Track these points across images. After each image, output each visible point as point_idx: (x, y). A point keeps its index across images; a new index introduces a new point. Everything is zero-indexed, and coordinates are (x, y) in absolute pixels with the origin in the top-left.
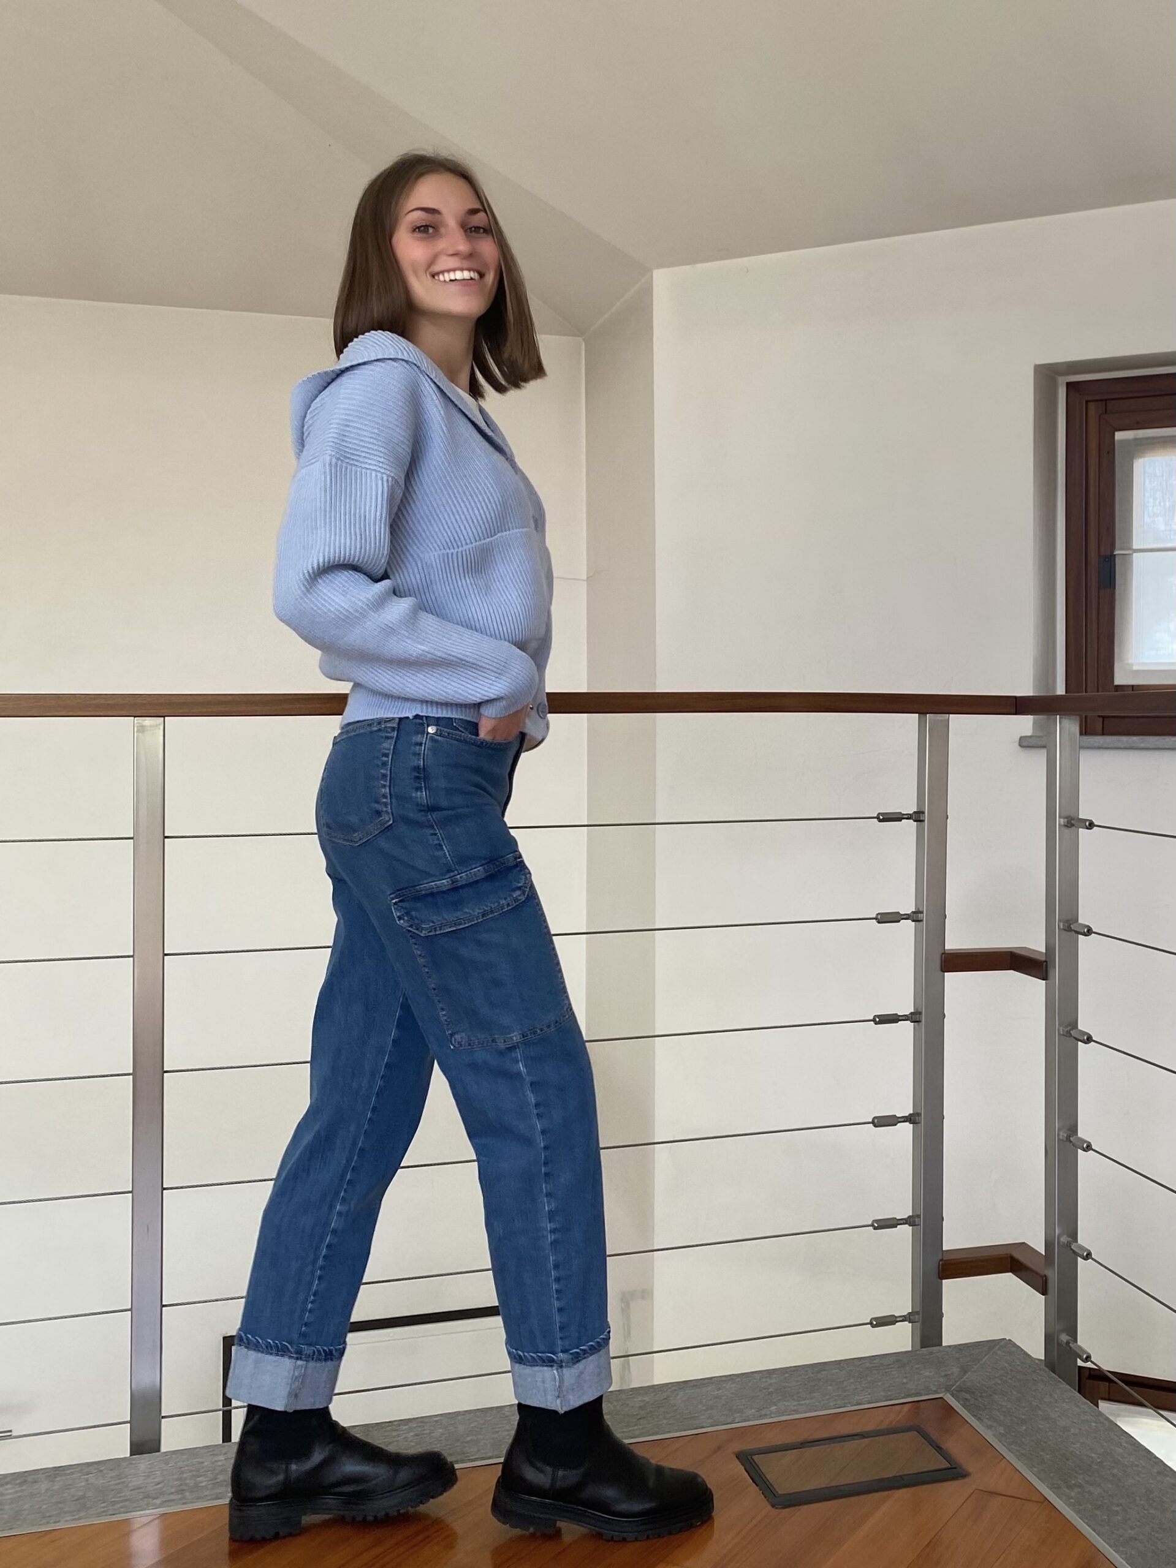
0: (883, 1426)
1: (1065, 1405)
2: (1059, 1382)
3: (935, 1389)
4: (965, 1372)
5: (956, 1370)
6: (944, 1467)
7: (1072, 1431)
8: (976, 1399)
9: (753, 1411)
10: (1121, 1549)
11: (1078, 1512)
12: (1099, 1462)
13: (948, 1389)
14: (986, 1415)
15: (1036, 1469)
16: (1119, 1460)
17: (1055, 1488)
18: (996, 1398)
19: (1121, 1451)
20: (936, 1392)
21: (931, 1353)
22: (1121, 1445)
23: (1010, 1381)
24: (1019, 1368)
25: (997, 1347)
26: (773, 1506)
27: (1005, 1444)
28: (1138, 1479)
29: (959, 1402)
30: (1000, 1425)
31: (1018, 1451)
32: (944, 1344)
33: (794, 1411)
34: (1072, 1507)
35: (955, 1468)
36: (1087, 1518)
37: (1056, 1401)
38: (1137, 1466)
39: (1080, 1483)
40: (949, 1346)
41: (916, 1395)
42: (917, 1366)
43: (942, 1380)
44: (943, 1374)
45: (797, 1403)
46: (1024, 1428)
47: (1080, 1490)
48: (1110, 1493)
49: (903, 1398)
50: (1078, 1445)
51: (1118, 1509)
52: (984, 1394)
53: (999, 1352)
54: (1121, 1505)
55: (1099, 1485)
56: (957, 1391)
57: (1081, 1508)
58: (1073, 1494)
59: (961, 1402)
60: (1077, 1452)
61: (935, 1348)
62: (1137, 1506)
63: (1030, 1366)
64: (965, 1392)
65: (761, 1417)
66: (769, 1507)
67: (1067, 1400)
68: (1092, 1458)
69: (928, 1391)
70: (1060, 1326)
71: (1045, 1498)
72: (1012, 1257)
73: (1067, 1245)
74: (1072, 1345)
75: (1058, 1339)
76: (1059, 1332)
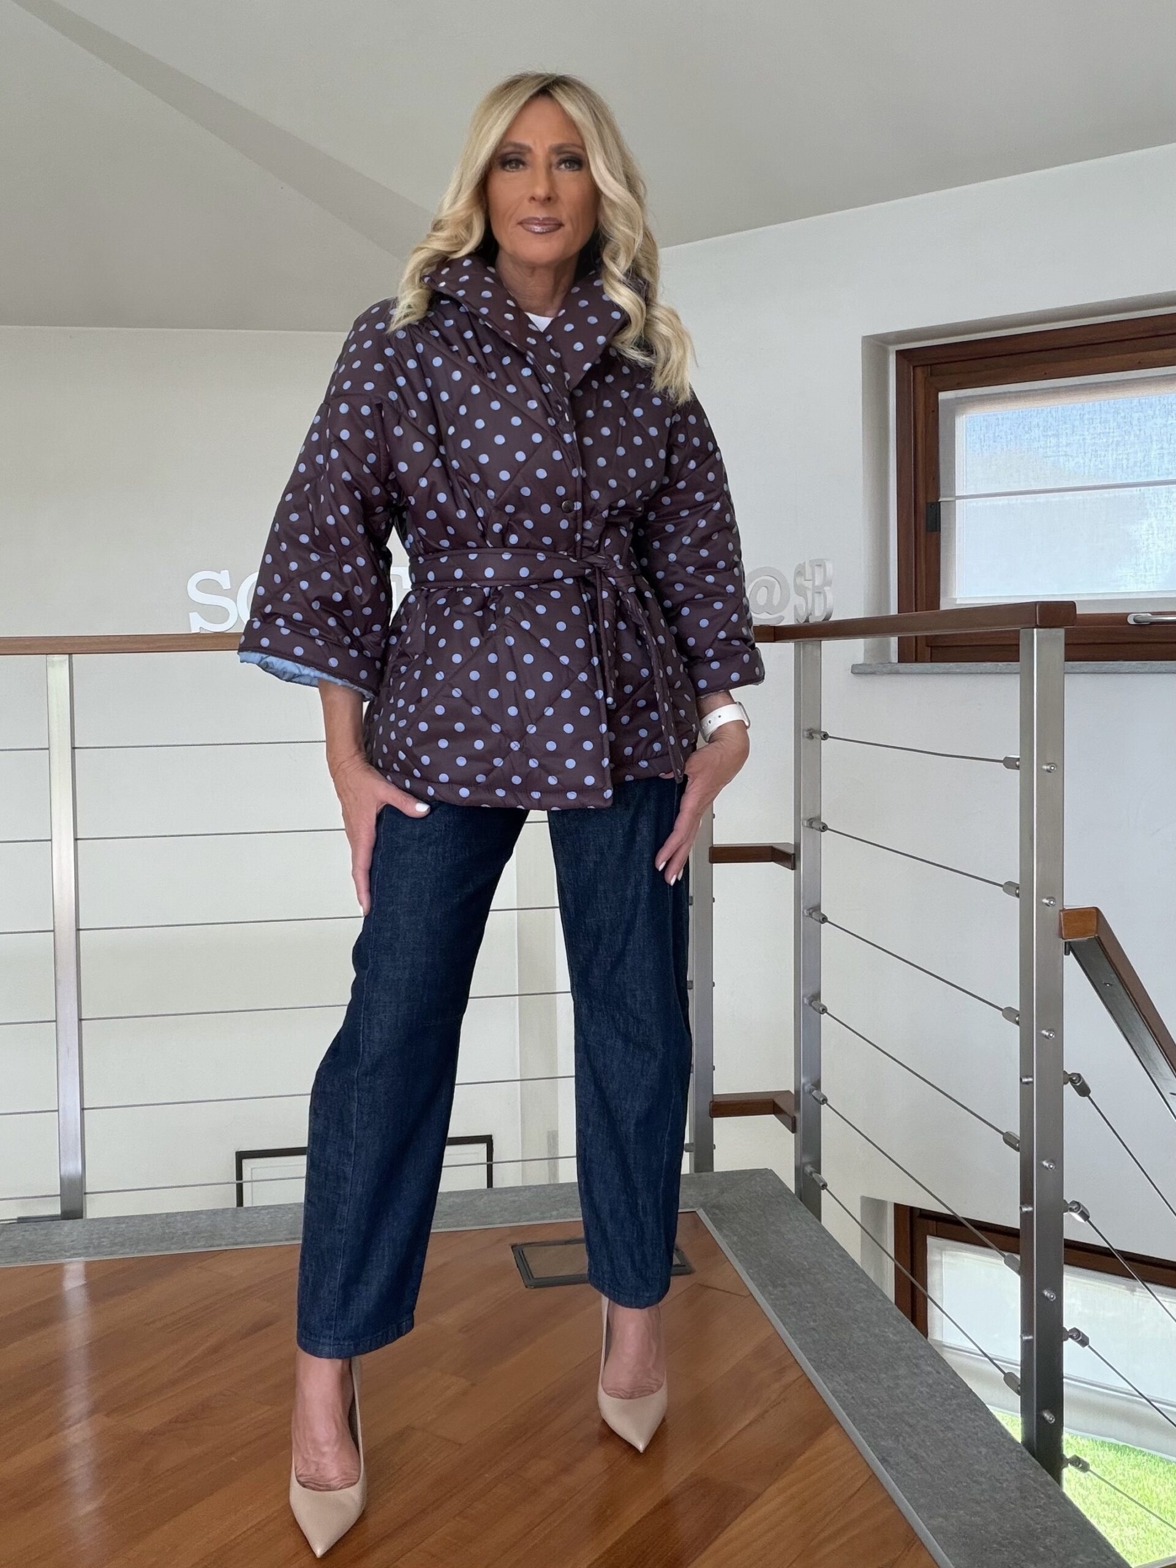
1: (797, 1223)
2: (799, 1204)
3: (691, 1205)
4: (723, 1193)
5: (715, 1191)
7: (795, 1243)
8: (723, 1214)
9: (538, 1214)
10: (799, 1336)
11: (774, 1306)
12: (809, 1269)
13: (703, 1206)
14: (728, 1227)
15: (751, 1271)
16: (825, 1268)
17: (762, 1287)
18: (740, 1214)
19: (829, 1261)
20: (692, 1207)
21: (701, 1177)
22: (831, 1256)
23: (757, 1202)
24: (770, 1192)
25: (757, 1175)
26: (526, 1287)
27: (733, 1250)
28: (835, 1283)
29: (708, 1215)
30: (736, 1235)
31: (742, 1256)
32: (715, 1170)
34: (770, 1302)
35: (684, 1266)
36: (778, 1310)
37: (791, 1219)
38: (840, 1273)
39: (784, 1284)
40: (717, 1172)
43: (702, 1198)
44: (703, 1193)
46: (755, 1238)
47: (781, 1289)
48: (807, 1293)
50: (795, 1254)
51: (809, 1305)
52: (731, 1211)
53: (758, 1179)
55: (800, 1287)
56: (712, 1207)
57: (777, 1302)
58: (775, 1292)
59: (711, 1218)
60: (792, 1259)
61: (703, 1174)
62: (826, 1305)
63: (779, 1192)
64: (716, 1208)
65: (541, 1219)
66: (523, 1287)
67: (799, 1218)
68: (802, 1264)
70: (805, 1159)
71: (751, 1294)
72: (774, 1102)
73: (810, 1092)
74: (814, 1175)
75: (803, 1170)
76: (805, 1165)
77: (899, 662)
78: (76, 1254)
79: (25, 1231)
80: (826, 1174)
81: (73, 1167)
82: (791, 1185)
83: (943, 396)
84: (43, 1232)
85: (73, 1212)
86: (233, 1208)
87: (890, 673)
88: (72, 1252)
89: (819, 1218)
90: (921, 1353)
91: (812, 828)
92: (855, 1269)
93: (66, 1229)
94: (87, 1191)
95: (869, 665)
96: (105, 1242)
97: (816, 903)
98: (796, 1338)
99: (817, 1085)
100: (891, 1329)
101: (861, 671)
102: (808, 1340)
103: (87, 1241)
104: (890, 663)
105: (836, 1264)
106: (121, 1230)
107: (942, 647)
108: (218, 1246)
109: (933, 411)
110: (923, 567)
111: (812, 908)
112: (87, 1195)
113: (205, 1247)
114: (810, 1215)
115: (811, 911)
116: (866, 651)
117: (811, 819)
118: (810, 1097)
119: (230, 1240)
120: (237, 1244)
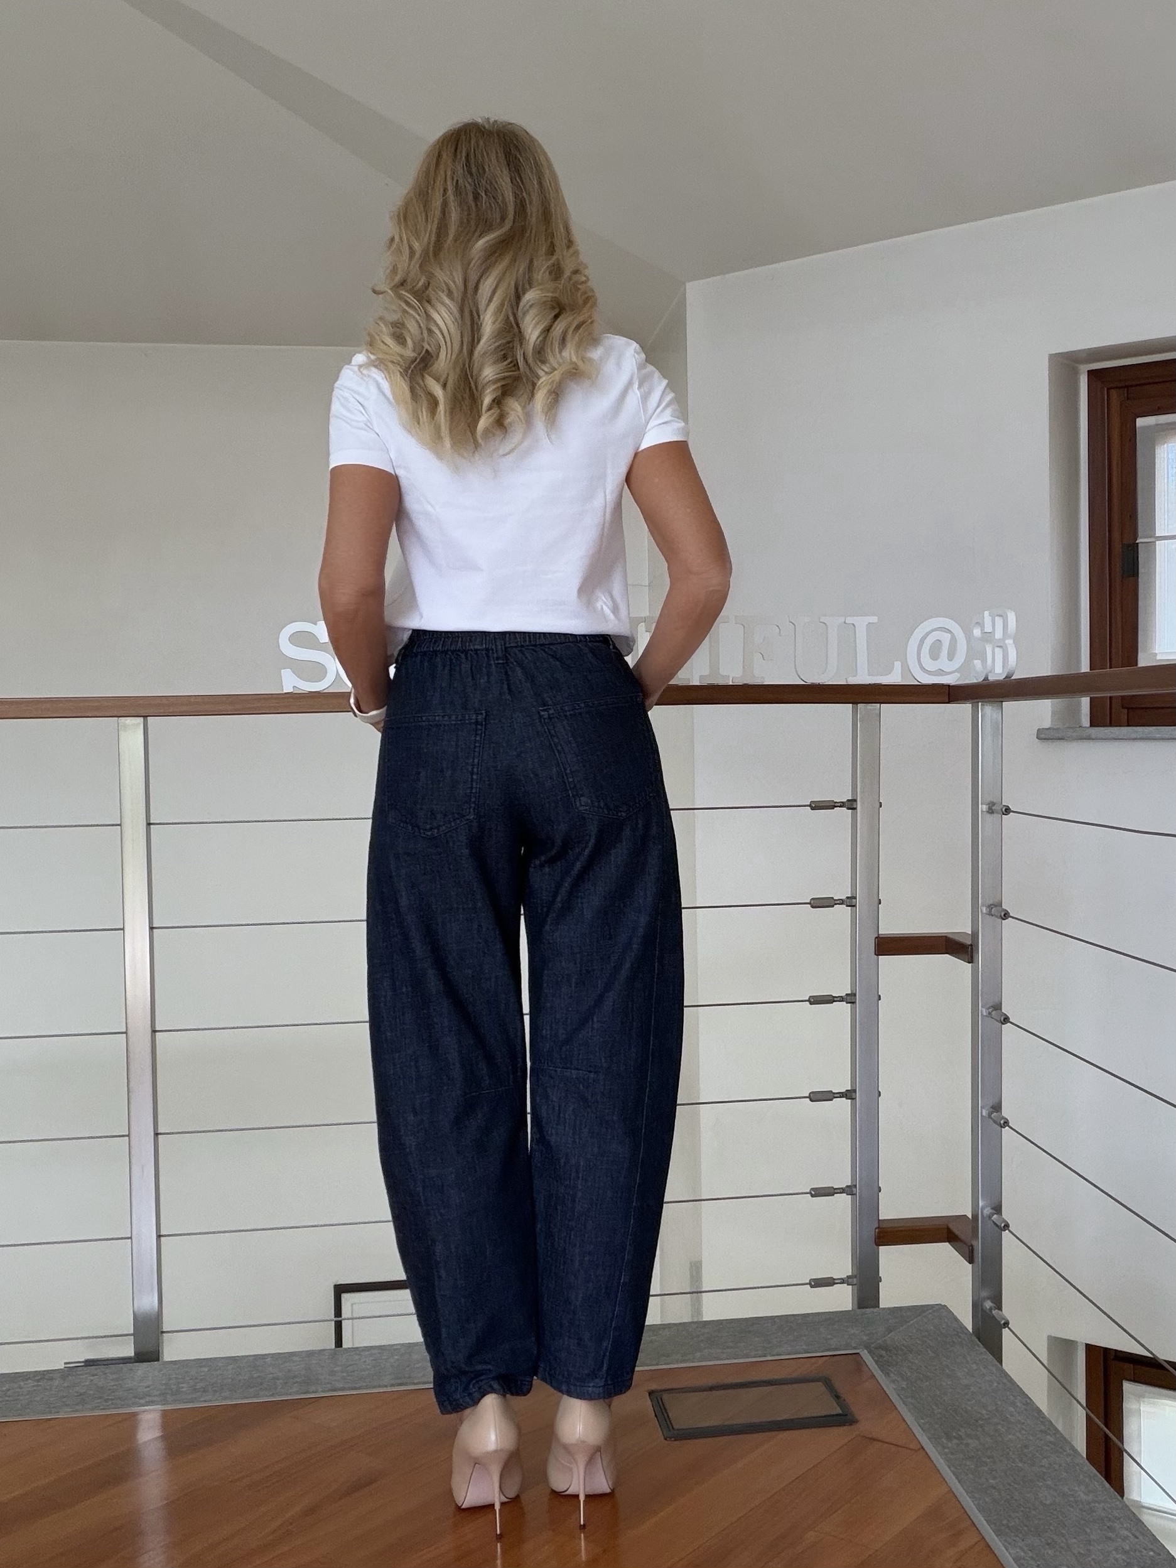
0: (794, 1375)
1: (974, 1367)
2: (977, 1344)
3: (854, 1345)
4: (891, 1331)
5: (881, 1330)
6: (834, 1413)
7: (972, 1389)
8: (890, 1356)
10: (977, 1496)
11: (948, 1461)
12: (989, 1418)
13: (867, 1347)
14: (895, 1371)
15: (922, 1421)
16: (1007, 1418)
17: (934, 1438)
18: (910, 1356)
19: (1013, 1409)
20: (855, 1348)
21: (865, 1313)
22: (1013, 1404)
23: (929, 1341)
24: (943, 1331)
25: (930, 1311)
26: (666, 1439)
27: (902, 1397)
28: (1018, 1434)
29: (873, 1358)
30: (904, 1380)
31: (912, 1404)
32: (879, 1307)
33: (715, 1358)
34: (943, 1457)
35: (846, 1415)
36: (953, 1466)
37: (967, 1362)
39: (961, 1436)
40: (884, 1309)
41: (836, 1349)
42: (846, 1324)
43: (865, 1338)
44: (867, 1332)
45: (720, 1351)
46: (928, 1383)
47: (957, 1442)
48: (987, 1446)
49: (822, 1352)
50: (973, 1402)
51: (988, 1460)
52: (900, 1352)
53: (930, 1315)
54: (992, 1457)
55: (978, 1439)
56: (876, 1348)
57: (952, 1457)
58: (950, 1445)
59: (876, 1358)
60: (969, 1408)
61: (868, 1310)
62: (1008, 1459)
63: (954, 1330)
64: (882, 1349)
65: (682, 1362)
66: (663, 1438)
67: (977, 1361)
68: (981, 1413)
69: (847, 1347)
70: (984, 1293)
71: (922, 1447)
72: (948, 1229)
73: (990, 1217)
74: (994, 1312)
75: (982, 1305)
76: (984, 1299)
77: (1091, 726)
78: (152, 1402)
79: (93, 1375)
80: (1008, 1310)
81: (148, 1302)
82: (968, 1324)
83: (1141, 422)
84: (115, 1376)
85: (147, 1354)
86: (331, 1349)
87: (1081, 738)
88: (148, 1399)
89: (1000, 1362)
90: (1116, 1513)
91: (992, 916)
92: (1041, 1419)
93: (140, 1373)
94: (164, 1330)
95: (1058, 729)
96: (185, 1387)
97: (997, 1000)
98: (974, 1497)
99: (998, 1209)
100: (1083, 1487)
101: (1047, 737)
102: (987, 1500)
103: (164, 1387)
104: (1080, 727)
105: (1019, 1413)
106: (203, 1374)
107: (1139, 708)
108: (313, 1392)
109: (1130, 440)
110: (1119, 618)
111: (992, 1007)
112: (164, 1335)
113: (297, 1393)
114: (990, 1357)
115: (990, 1010)
116: (1054, 713)
117: (991, 905)
118: (990, 1223)
119: (329, 1386)
120: (335, 1390)
